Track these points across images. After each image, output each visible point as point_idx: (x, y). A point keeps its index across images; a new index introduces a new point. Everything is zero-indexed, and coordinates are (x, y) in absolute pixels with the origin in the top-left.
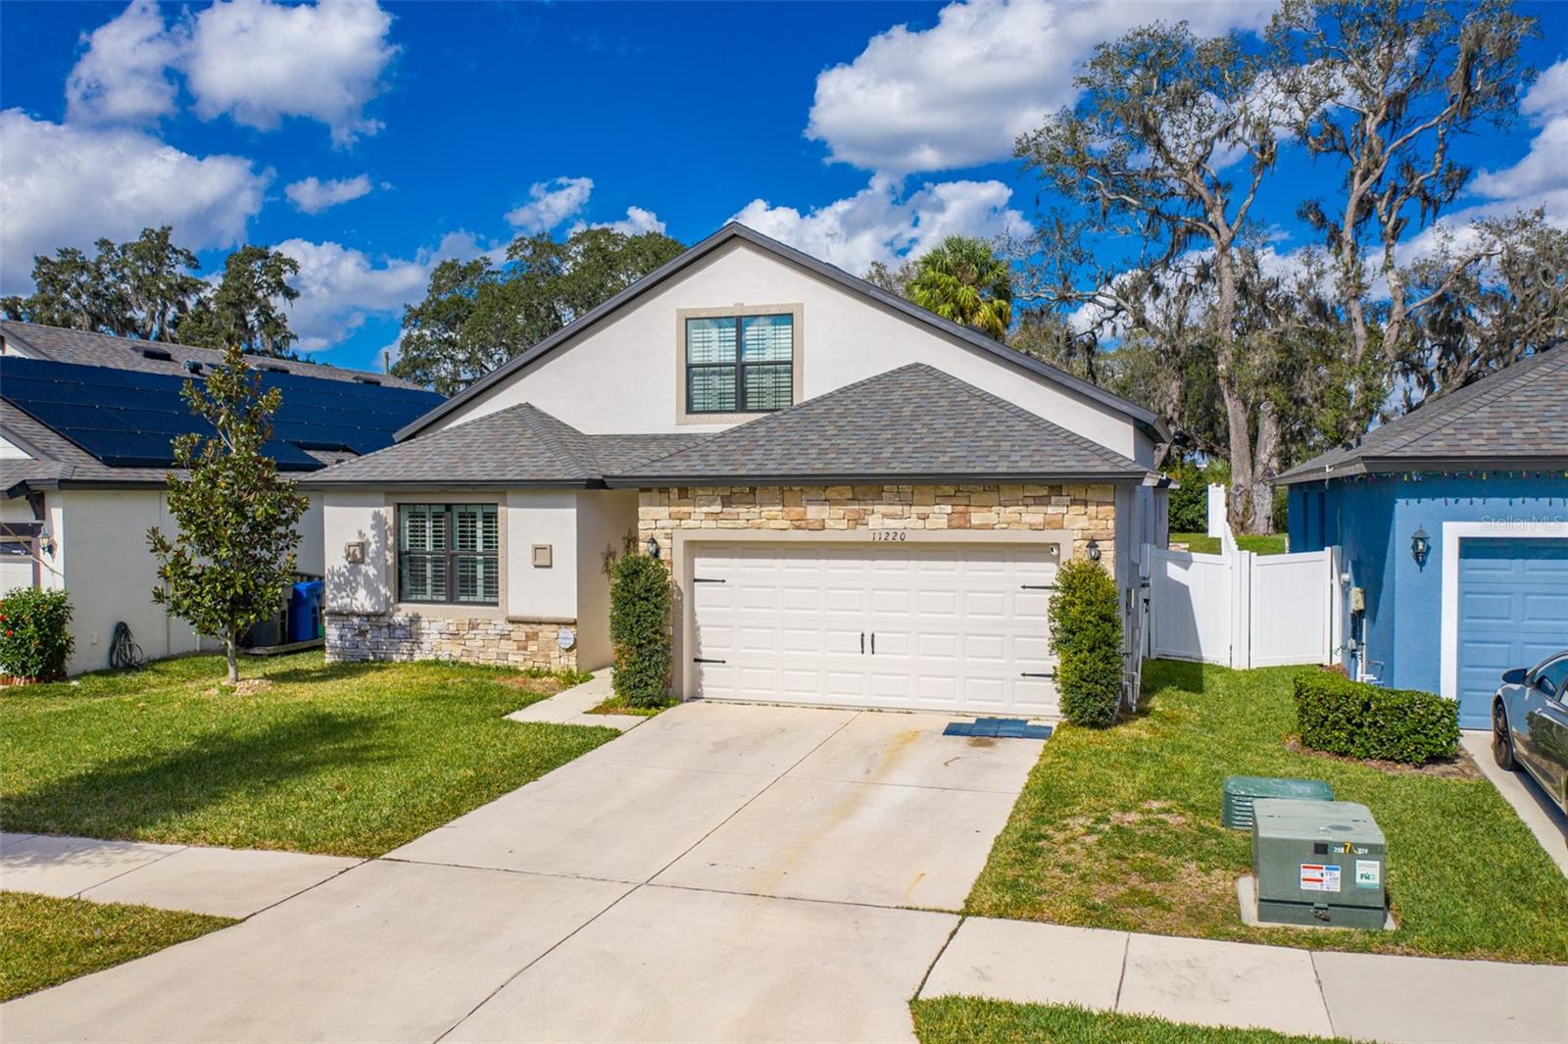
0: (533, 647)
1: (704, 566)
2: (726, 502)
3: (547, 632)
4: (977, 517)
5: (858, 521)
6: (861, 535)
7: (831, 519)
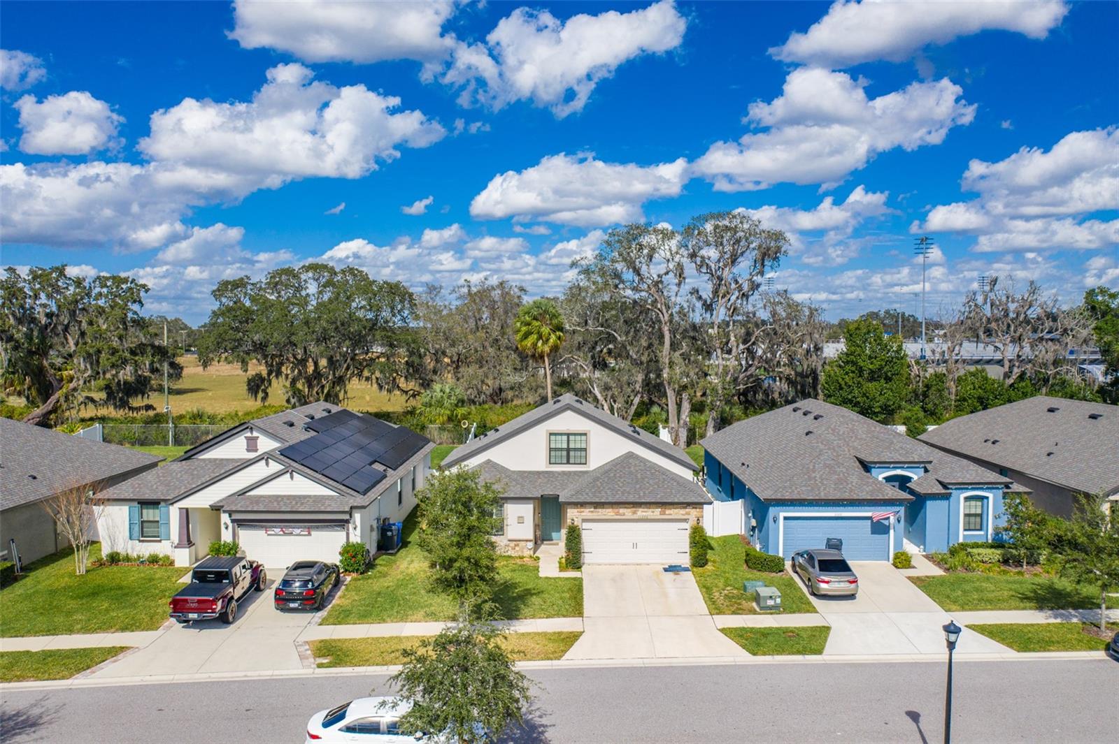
0: (517, 548)
1: (585, 525)
2: (595, 508)
3: (522, 544)
4: (668, 512)
5: (634, 513)
6: (635, 517)
7: (627, 512)
